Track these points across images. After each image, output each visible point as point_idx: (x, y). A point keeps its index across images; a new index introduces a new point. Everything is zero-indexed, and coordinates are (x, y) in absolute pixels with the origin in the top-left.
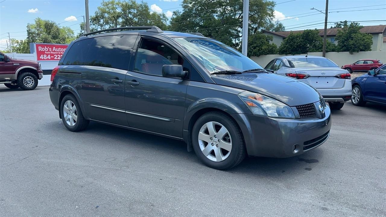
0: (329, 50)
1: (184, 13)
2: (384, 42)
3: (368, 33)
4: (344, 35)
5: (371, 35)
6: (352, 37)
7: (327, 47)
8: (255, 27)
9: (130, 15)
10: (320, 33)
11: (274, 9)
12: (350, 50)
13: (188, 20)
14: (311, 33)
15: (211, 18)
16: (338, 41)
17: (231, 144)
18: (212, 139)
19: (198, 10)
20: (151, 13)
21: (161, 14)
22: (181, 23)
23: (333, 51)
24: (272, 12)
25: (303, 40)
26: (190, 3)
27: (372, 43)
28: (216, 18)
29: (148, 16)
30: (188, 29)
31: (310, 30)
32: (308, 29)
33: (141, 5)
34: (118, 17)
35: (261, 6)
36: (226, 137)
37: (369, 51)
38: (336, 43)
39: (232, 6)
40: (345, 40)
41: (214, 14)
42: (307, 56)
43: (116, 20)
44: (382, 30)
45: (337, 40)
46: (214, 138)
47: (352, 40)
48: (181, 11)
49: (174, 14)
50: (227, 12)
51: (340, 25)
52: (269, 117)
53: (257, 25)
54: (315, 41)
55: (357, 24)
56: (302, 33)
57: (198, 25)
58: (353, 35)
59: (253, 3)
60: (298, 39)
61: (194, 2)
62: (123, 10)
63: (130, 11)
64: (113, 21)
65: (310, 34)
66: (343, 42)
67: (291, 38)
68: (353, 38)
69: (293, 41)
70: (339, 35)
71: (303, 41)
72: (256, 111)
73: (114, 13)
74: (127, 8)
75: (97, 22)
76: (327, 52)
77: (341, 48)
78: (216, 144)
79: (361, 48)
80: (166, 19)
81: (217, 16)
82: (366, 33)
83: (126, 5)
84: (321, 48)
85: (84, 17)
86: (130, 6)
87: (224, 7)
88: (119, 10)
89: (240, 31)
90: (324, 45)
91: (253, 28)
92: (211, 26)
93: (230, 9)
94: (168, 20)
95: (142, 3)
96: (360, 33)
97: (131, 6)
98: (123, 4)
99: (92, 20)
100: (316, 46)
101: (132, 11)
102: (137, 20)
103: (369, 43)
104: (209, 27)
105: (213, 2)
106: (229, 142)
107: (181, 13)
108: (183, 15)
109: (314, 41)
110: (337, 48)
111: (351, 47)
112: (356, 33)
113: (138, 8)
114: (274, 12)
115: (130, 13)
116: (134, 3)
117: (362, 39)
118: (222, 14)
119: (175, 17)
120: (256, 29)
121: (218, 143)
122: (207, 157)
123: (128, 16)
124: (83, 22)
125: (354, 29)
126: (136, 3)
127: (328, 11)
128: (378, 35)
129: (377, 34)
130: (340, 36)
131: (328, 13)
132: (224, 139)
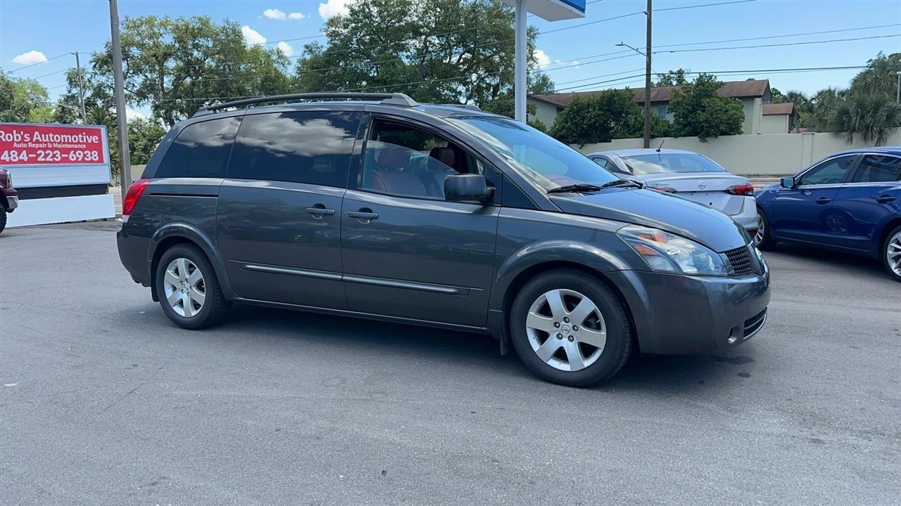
0: (656, 134)
1: (330, 49)
2: (764, 115)
3: (735, 97)
4: (686, 101)
5: (741, 101)
6: (703, 104)
7: (653, 127)
8: (493, 83)
9: (195, 53)
10: (635, 97)
11: (535, 44)
12: (700, 133)
13: (341, 64)
14: (617, 96)
15: (394, 62)
16: (674, 113)
17: (604, 333)
18: (557, 325)
19: (364, 43)
20: (248, 48)
21: (273, 50)
22: (325, 71)
23: (666, 135)
24: (532, 51)
25: (601, 112)
26: (344, 25)
27: (743, 118)
28: (406, 62)
29: (242, 54)
30: (341, 85)
31: (615, 90)
32: (610, 87)
33: (224, 28)
34: (166, 56)
35: (508, 37)
36: (589, 320)
37: (737, 135)
38: (670, 118)
39: (442, 36)
40: (689, 112)
41: (400, 54)
42: (659, 151)
43: (161, 64)
44: (760, 91)
45: (672, 112)
46: (563, 323)
47: (703, 111)
48: (324, 44)
49: (307, 50)
50: (430, 49)
51: (669, 78)
53: (498, 78)
54: (627, 113)
55: (711, 77)
56: (598, 98)
57: (364, 76)
58: (705, 101)
59: (490, 30)
60: (591, 110)
61: (353, 25)
62: (180, 40)
63: (196, 41)
64: (154, 66)
65: (616, 98)
66: (685, 116)
67: (575, 107)
68: (704, 107)
69: (580, 116)
70: (676, 100)
71: (602, 115)
72: (657, 264)
73: (156, 46)
74: (187, 35)
75: (110, 68)
76: (653, 137)
77: (681, 130)
78: (569, 335)
79: (722, 128)
80: (287, 62)
81: (407, 57)
82: (731, 98)
83: (187, 28)
84: (640, 129)
85: (77, 55)
86: (196, 31)
87: (423, 37)
88: (167, 39)
89: (461, 92)
90: (645, 122)
91: (489, 85)
92: (396, 80)
93: (437, 41)
94: (289, 63)
95: (226, 24)
96: (717, 97)
97: (201, 29)
98: (177, 25)
99: (97, 63)
100: (628, 126)
101: (202, 41)
102: (213, 64)
103: (738, 118)
104: (392, 82)
105: (397, 24)
106: (598, 328)
107: (324, 49)
108: (329, 54)
109: (624, 115)
110: (673, 129)
111: (702, 127)
112: (709, 96)
113: (217, 35)
114: (534, 51)
115: (196, 46)
116: (205, 23)
117: (724, 110)
118: (421, 53)
119: (308, 57)
120: (496, 88)
121: (572, 332)
122: (548, 363)
123: (192, 55)
124: (76, 67)
125: (706, 87)
126: (211, 23)
127: (652, 49)
128: (753, 100)
129: (751, 98)
130: (678, 103)
131: (652, 55)
132: (586, 324)
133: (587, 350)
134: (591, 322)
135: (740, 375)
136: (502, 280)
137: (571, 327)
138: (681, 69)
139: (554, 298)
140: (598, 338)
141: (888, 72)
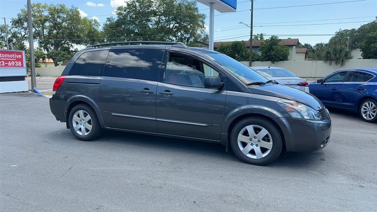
0: (254, 60)
1: (118, 20)
2: (296, 53)
3: (286, 45)
4: (266, 46)
5: (288, 47)
6: (273, 48)
7: (253, 57)
8: (187, 37)
9: (58, 20)
10: (245, 44)
11: (205, 21)
12: (271, 60)
13: (123, 26)
14: (238, 44)
15: (146, 26)
16: (261, 52)
17: (271, 143)
18: (251, 140)
19: (133, 18)
20: (82, 18)
21: (92, 20)
22: (116, 29)
23: (258, 60)
24: (203, 24)
25: (232, 50)
26: (124, 10)
27: (289, 54)
28: (151, 26)
29: (79, 21)
30: (122, 35)
31: (238, 42)
32: (236, 40)
33: (71, 9)
34: (45, 20)
35: (194, 18)
36: (265, 138)
37: (286, 61)
38: (260, 53)
39: (167, 16)
40: (267, 51)
41: (148, 23)
42: (269, 67)
43: (43, 24)
44: (295, 43)
45: (260, 51)
46: (253, 139)
47: (273, 51)
48: (116, 18)
49: (108, 20)
50: (161, 21)
52: (306, 119)
53: (189, 35)
54: (242, 51)
55: (276, 37)
56: (231, 45)
57: (133, 32)
58: (274, 47)
59: (187, 15)
60: (228, 49)
61: (128, 10)
62: (51, 14)
63: (59, 15)
64: (40, 25)
65: (238, 45)
66: (266, 53)
67: (221, 48)
68: (274, 49)
69: (224, 52)
70: (262, 46)
71: (233, 51)
72: (294, 115)
73: (41, 16)
74: (55, 12)
75: (20, 25)
76: (253, 61)
77: (264, 58)
78: (256, 144)
79: (281, 58)
80: (98, 25)
81: (151, 24)
82: (284, 46)
83: (55, 9)
84: (248, 58)
85: (5, 19)
86: (59, 10)
87: (158, 16)
88: (46, 13)
89: (173, 40)
90: (250, 55)
91: (186, 37)
92: (146, 34)
93: (164, 18)
94: (100, 25)
95: (72, 8)
96: (279, 45)
97: (61, 10)
98: (50, 8)
99: (14, 23)
100: (243, 56)
101: (61, 15)
102: (66, 25)
103: (287, 54)
104: (145, 35)
105: (147, 11)
106: (269, 141)
107: (116, 20)
108: (117, 22)
109: (241, 52)
110: (261, 58)
111: (273, 58)
112: (276, 45)
113: (68, 12)
114: (204, 24)
115: (59, 17)
116: (63, 7)
117: (281, 50)
118: (157, 23)
119: (108, 23)
120: (188, 39)
121: (257, 143)
122: (247, 155)
123: (57, 21)
124: (4, 24)
125: (274, 41)
126: (66, 7)
127: (253, 25)
128: (293, 47)
129: (291, 46)
130: (263, 47)
131: (253, 27)
132: (264, 139)
133: (264, 150)
134: (266, 139)
135: (321, 160)
136: (227, 121)
137: (257, 141)
138: (262, 33)
139: (250, 128)
140: (269, 145)
141: (344, 37)
